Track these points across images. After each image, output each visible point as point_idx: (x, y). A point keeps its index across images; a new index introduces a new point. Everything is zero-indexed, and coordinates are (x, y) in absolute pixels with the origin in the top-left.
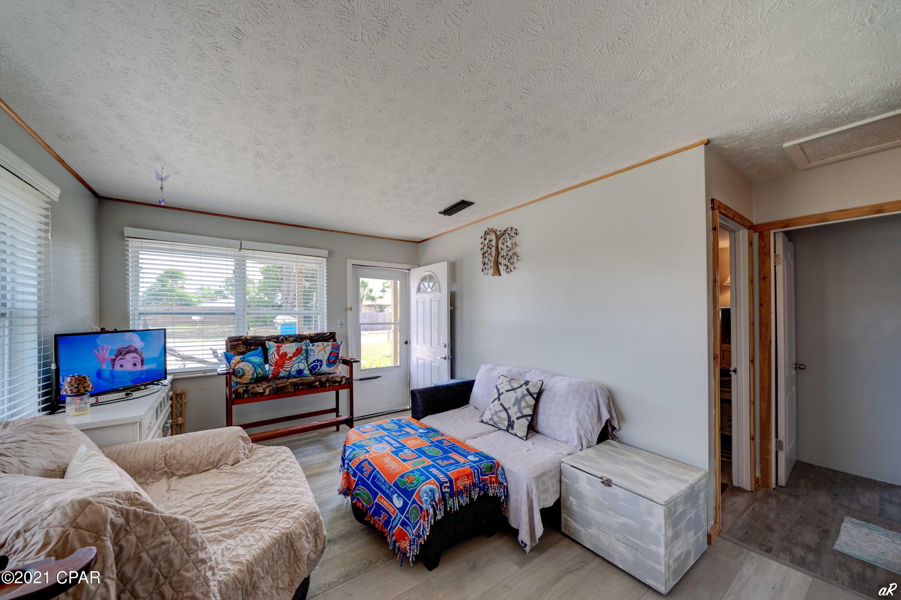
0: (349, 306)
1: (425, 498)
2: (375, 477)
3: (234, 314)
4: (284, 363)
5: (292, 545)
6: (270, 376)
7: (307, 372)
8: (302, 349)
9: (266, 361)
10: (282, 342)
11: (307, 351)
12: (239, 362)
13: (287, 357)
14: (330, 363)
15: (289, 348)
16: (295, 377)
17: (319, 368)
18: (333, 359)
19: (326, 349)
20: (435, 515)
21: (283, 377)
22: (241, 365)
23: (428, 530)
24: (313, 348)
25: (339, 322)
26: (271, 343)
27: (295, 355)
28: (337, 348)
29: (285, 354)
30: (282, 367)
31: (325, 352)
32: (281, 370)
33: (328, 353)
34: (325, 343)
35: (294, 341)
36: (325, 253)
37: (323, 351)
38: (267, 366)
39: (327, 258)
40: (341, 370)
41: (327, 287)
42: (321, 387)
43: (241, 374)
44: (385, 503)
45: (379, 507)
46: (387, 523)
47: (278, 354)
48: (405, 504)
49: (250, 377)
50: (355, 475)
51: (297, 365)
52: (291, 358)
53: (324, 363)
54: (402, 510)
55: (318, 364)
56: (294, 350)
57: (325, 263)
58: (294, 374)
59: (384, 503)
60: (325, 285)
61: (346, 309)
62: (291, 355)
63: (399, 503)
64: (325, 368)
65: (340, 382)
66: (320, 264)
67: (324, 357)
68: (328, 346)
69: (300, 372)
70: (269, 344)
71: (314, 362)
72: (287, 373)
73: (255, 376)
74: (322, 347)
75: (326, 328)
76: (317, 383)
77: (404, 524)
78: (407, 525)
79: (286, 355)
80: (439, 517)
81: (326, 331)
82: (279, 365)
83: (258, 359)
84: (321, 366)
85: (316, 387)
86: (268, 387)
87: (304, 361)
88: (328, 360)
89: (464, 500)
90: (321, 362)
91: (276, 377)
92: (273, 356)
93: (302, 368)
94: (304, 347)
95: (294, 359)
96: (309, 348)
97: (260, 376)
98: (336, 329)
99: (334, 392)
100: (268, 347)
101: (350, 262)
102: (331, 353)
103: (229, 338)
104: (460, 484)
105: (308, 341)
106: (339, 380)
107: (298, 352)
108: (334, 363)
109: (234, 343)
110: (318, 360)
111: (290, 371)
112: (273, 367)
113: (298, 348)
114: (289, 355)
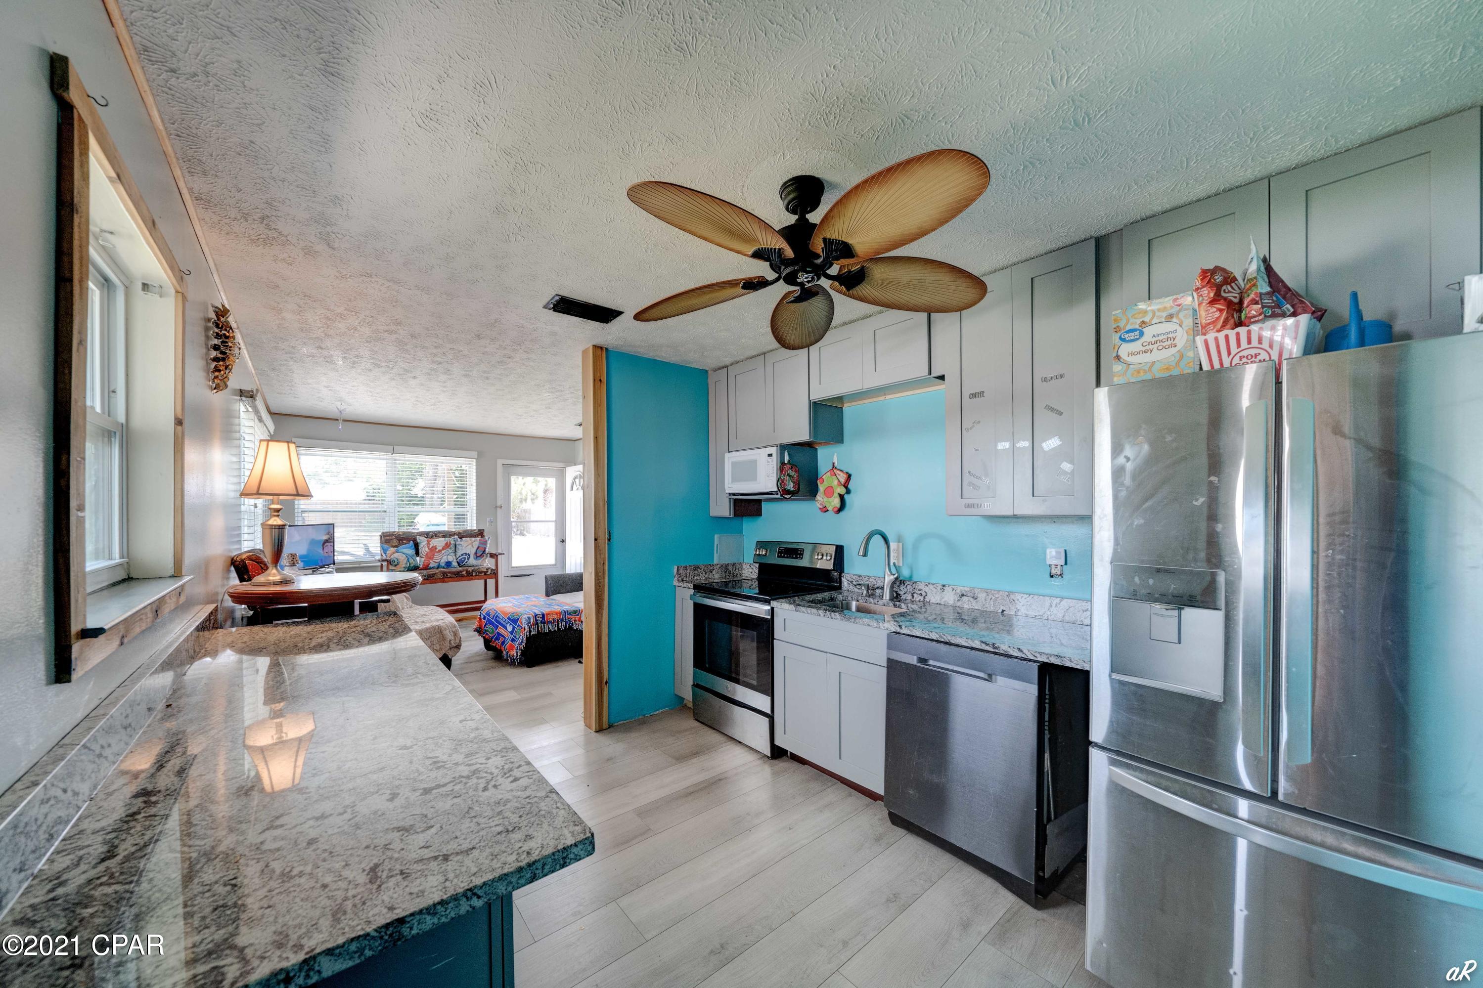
0: (499, 504)
1: (524, 621)
2: (497, 616)
3: (385, 511)
4: (434, 555)
5: (441, 632)
6: (421, 567)
7: (455, 564)
8: (450, 544)
9: (417, 554)
10: (432, 537)
11: (455, 546)
12: (394, 553)
13: (437, 551)
14: (477, 557)
15: (439, 543)
16: (444, 567)
17: (466, 560)
18: (481, 553)
19: (474, 544)
20: (530, 632)
21: (434, 568)
22: (396, 555)
23: (525, 639)
24: (461, 543)
25: (488, 519)
26: (422, 538)
27: (443, 549)
28: (485, 543)
29: (435, 548)
30: (432, 558)
31: (473, 546)
32: (431, 561)
33: (476, 547)
34: (473, 539)
35: (444, 536)
36: (475, 454)
37: (470, 546)
38: (418, 559)
39: (476, 459)
40: (488, 563)
41: (477, 486)
42: (468, 576)
43: (396, 563)
44: (503, 631)
45: (499, 634)
46: (503, 642)
47: (428, 547)
48: (514, 628)
49: (404, 566)
50: (484, 618)
51: (446, 557)
52: (440, 551)
53: (472, 556)
54: (512, 633)
55: (466, 557)
56: (443, 544)
57: (475, 464)
58: (443, 565)
59: (502, 631)
60: (475, 484)
61: (496, 507)
62: (441, 548)
63: (510, 628)
64: (472, 561)
65: (485, 573)
66: (470, 464)
67: (472, 551)
68: (476, 541)
69: (448, 564)
70: (419, 539)
71: (462, 555)
72: (437, 564)
73: (408, 565)
74: (470, 542)
75: (475, 525)
76: (464, 573)
77: (513, 640)
78: (514, 640)
79: (436, 549)
80: (533, 633)
81: (475, 528)
82: (430, 556)
83: (411, 552)
84: (468, 559)
85: (462, 576)
87: (453, 554)
88: (476, 553)
89: (553, 628)
90: (469, 555)
91: (426, 568)
92: (424, 549)
93: (450, 560)
94: (452, 542)
95: (443, 552)
96: (457, 543)
97: (412, 565)
98: (486, 527)
99: (482, 581)
100: (418, 541)
101: (500, 462)
102: (478, 547)
103: (383, 533)
104: (550, 618)
105: (457, 537)
106: (486, 570)
107: (447, 545)
108: (481, 556)
109: (388, 538)
110: (466, 554)
111: (439, 563)
112: (423, 559)
113: (447, 543)
114: (439, 548)
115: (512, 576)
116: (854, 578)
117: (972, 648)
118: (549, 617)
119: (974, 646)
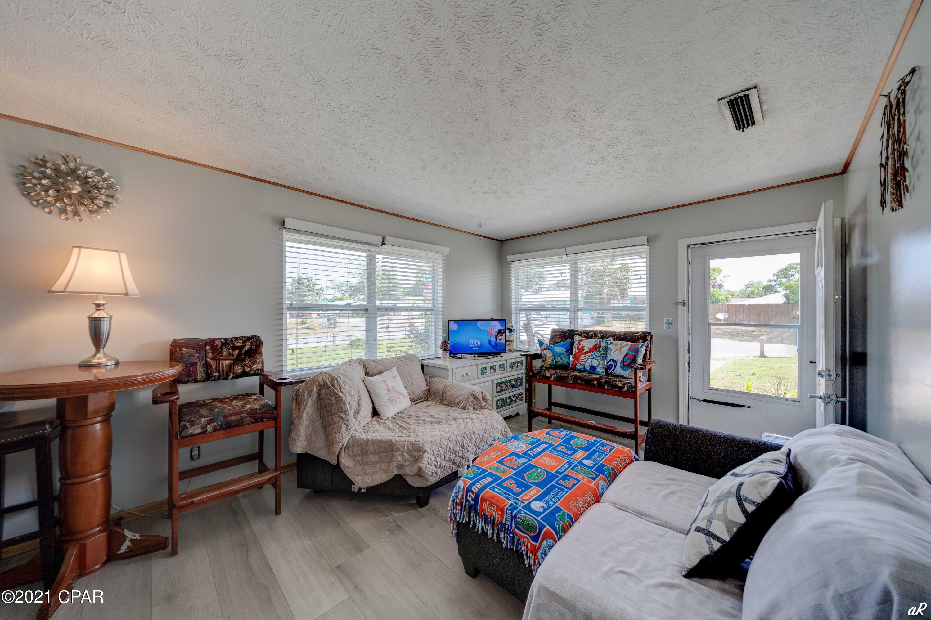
0: (680, 300)
4: (581, 357)
6: (569, 367)
7: (599, 370)
8: (600, 346)
9: (571, 352)
10: (587, 337)
11: (606, 348)
13: (584, 352)
14: (624, 366)
15: (588, 344)
16: (587, 372)
17: (613, 368)
19: (622, 349)
21: (579, 370)
22: (546, 352)
24: (612, 346)
25: (666, 320)
26: (580, 337)
27: (591, 350)
28: (635, 349)
29: (583, 348)
30: (578, 360)
31: (620, 352)
32: (577, 363)
33: (624, 354)
36: (645, 239)
37: (618, 351)
47: (579, 347)
49: (550, 363)
51: (590, 360)
52: (587, 353)
53: (619, 364)
55: (613, 364)
56: (591, 346)
58: (589, 369)
61: (677, 303)
62: (587, 350)
64: (618, 370)
65: (621, 388)
67: (620, 358)
68: (626, 346)
69: (593, 368)
71: (610, 361)
72: (582, 367)
73: (554, 363)
74: (619, 346)
75: (648, 327)
76: (596, 382)
79: (583, 350)
82: (578, 356)
84: (615, 366)
86: (554, 374)
87: (600, 358)
88: (623, 362)
90: (616, 363)
92: (576, 348)
93: (595, 365)
94: (603, 344)
95: (589, 354)
96: (608, 346)
98: (656, 329)
100: (574, 339)
102: (627, 354)
103: (553, 330)
105: (610, 339)
106: (620, 385)
107: (596, 348)
108: (630, 366)
110: (613, 360)
111: (584, 365)
112: (574, 359)
113: (596, 344)
114: (586, 350)
115: (705, 401)
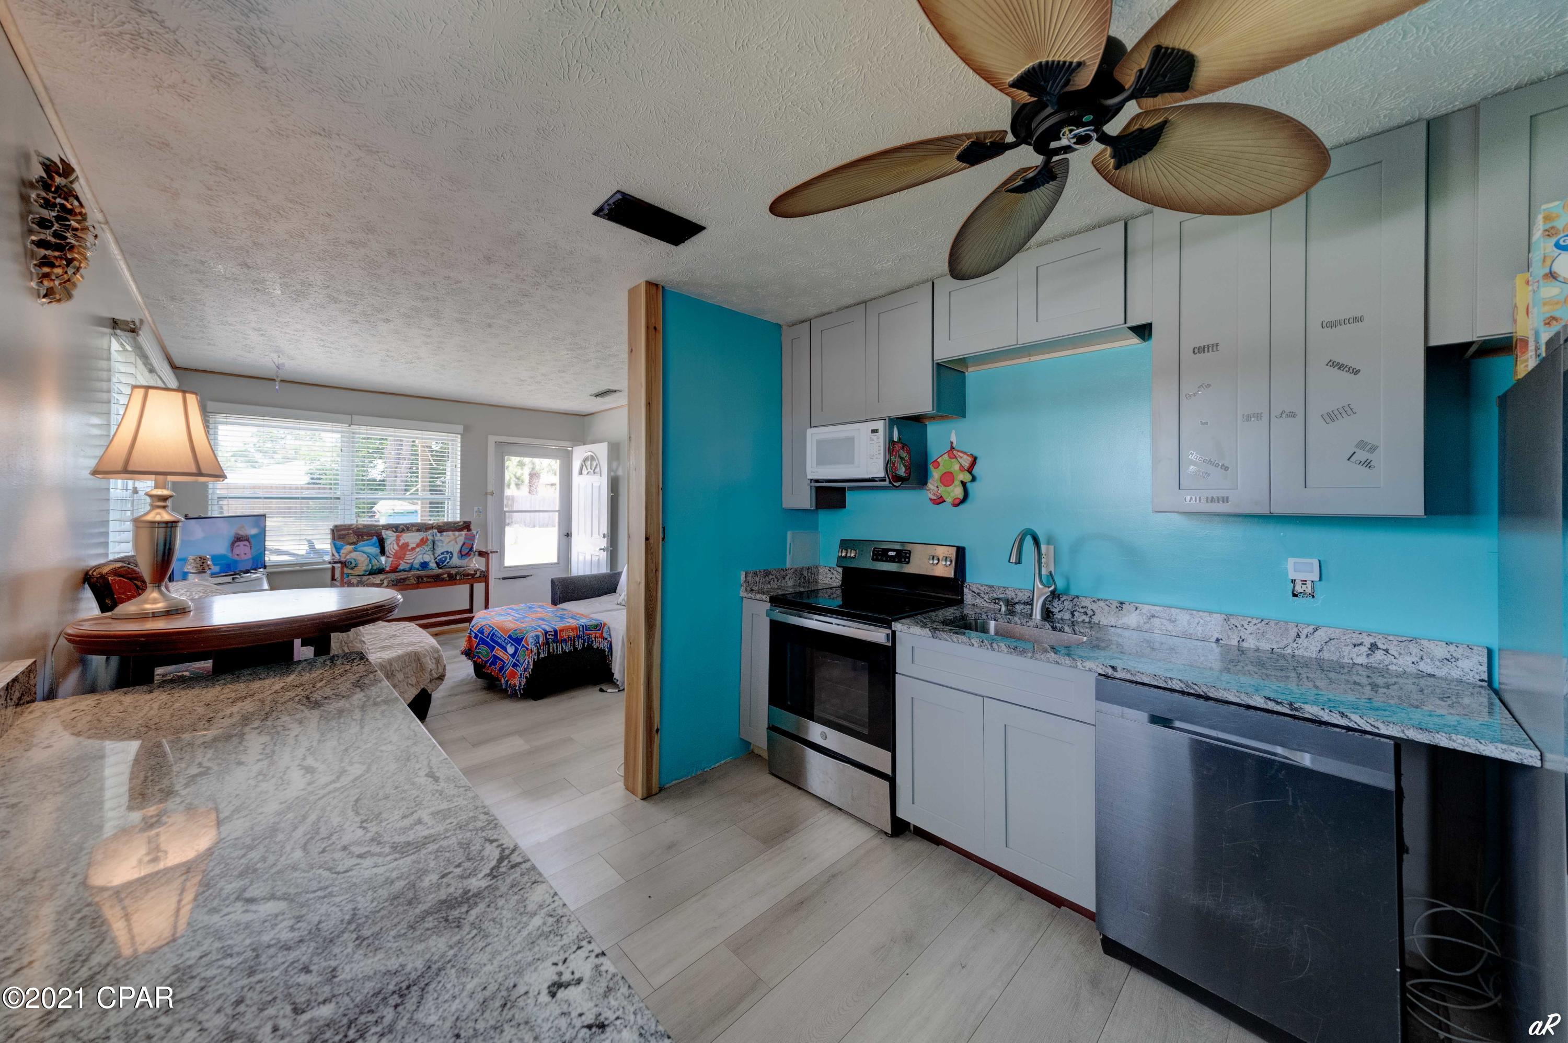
0: (489, 491)
1: (530, 640)
2: (493, 634)
3: (339, 498)
4: (405, 554)
5: (419, 660)
6: (387, 569)
7: (433, 565)
8: (427, 539)
9: (383, 552)
10: (403, 531)
11: (434, 542)
12: (350, 552)
13: (409, 548)
14: (462, 556)
15: (412, 538)
16: (418, 570)
17: (448, 560)
18: (467, 551)
19: (458, 539)
20: (539, 654)
21: (404, 570)
22: (354, 555)
23: (531, 663)
24: (441, 538)
25: (476, 509)
26: (389, 533)
27: (418, 546)
28: (473, 538)
29: (406, 545)
30: (402, 558)
31: (456, 542)
32: (401, 562)
33: (461, 543)
34: (457, 533)
35: (418, 530)
36: (460, 428)
37: (453, 542)
38: (383, 559)
39: (462, 435)
40: (476, 563)
41: (461, 467)
42: (450, 580)
43: (353, 565)
44: (501, 653)
45: (496, 657)
46: (502, 668)
47: (398, 544)
48: (516, 649)
49: (364, 568)
50: (476, 637)
51: (421, 556)
52: (413, 549)
53: (455, 555)
54: (513, 655)
55: (448, 556)
56: (418, 541)
57: (459, 440)
58: (417, 566)
59: (499, 653)
60: (459, 465)
61: (486, 494)
62: (414, 546)
63: (511, 650)
64: (456, 561)
65: (473, 575)
66: (453, 440)
67: (455, 549)
68: (461, 536)
69: (424, 565)
70: (385, 534)
71: (442, 553)
72: (409, 566)
73: (370, 567)
74: (453, 537)
75: (459, 516)
76: (446, 576)
77: (515, 665)
78: (517, 665)
79: (408, 546)
80: (542, 656)
81: (458, 520)
82: (400, 556)
83: (375, 550)
84: (451, 558)
85: (443, 580)
86: (386, 578)
87: (430, 553)
88: (460, 551)
89: (568, 648)
90: (452, 554)
91: (394, 570)
92: (391, 545)
93: (427, 560)
94: (430, 538)
95: (417, 550)
96: (436, 538)
97: (375, 568)
98: (472, 518)
99: (468, 586)
100: (384, 536)
101: (492, 439)
102: (464, 544)
103: (336, 526)
104: (565, 635)
105: (435, 531)
106: (473, 572)
107: (423, 542)
108: (468, 554)
109: (343, 532)
110: (447, 552)
111: (412, 564)
112: (391, 559)
113: (422, 538)
114: (412, 546)
115: (505, 579)
116: (982, 588)
117: (1249, 707)
118: (563, 634)
119: (1252, 703)
